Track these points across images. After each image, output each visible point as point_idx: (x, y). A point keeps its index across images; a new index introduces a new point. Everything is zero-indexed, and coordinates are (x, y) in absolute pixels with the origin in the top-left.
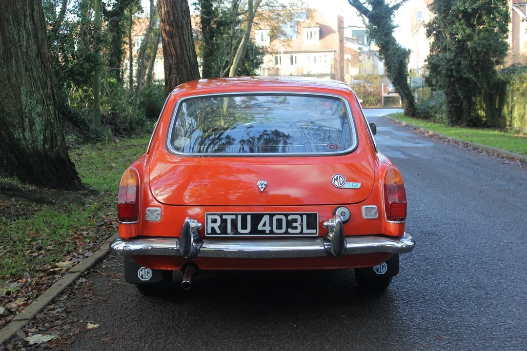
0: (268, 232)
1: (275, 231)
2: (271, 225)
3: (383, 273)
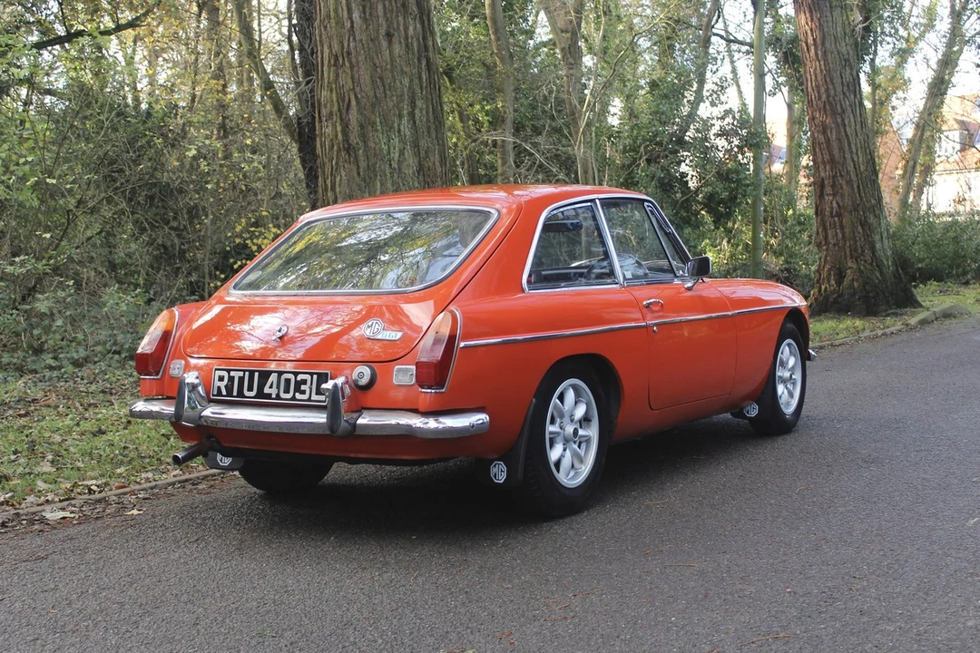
0: (274, 396)
1: (283, 395)
2: (278, 387)
3: (501, 482)
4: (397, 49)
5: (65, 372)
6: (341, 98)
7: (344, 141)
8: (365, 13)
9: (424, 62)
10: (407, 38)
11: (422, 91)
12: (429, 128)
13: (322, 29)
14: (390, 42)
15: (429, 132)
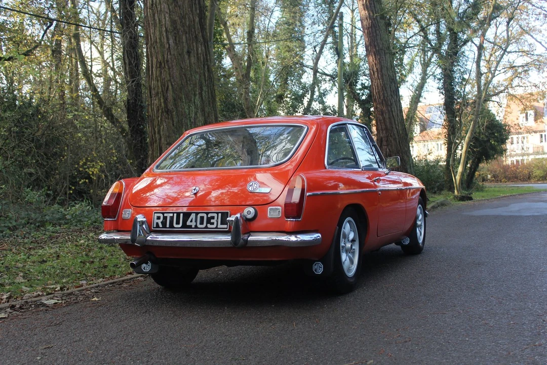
0: (193, 226)
1: (199, 226)
2: (196, 221)
3: (320, 273)
4: (193, 60)
5: (6, 234)
6: (163, 85)
7: (165, 107)
8: (176, 40)
9: (206, 67)
10: (198, 54)
11: (206, 82)
12: (209, 101)
13: (152, 49)
14: (189, 56)
15: (209, 104)
